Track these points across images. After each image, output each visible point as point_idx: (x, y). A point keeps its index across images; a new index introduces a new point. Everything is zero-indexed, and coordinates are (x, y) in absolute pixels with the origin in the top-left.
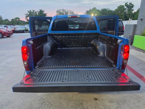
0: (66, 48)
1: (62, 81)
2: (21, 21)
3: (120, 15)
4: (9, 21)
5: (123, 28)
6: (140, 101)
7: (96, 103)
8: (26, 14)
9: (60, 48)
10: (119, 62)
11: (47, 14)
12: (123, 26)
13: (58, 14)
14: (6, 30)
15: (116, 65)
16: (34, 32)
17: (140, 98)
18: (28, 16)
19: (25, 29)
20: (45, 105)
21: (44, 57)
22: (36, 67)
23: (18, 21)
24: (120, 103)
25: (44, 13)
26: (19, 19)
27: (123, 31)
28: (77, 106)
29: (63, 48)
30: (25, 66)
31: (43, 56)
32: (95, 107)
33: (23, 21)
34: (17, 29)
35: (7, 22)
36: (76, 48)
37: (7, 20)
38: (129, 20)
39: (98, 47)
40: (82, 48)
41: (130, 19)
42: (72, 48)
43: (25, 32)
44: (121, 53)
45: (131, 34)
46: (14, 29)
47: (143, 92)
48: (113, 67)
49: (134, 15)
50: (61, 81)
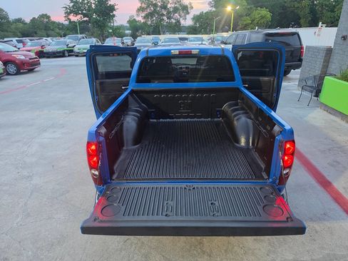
0: (168, 120)
1: (166, 215)
2: (54, 22)
3: (298, 7)
4: (26, 24)
5: (302, 52)
6: (315, 240)
7: (229, 243)
8: (66, 8)
9: (155, 120)
10: (276, 170)
11: (116, 7)
12: (302, 48)
13: (143, 5)
14: (24, 56)
15: (268, 174)
16: (98, 82)
17: (317, 232)
18: (71, 13)
19: (66, 48)
20: (132, 246)
21: (125, 148)
22: (114, 177)
23: (47, 22)
24: (276, 243)
25: (110, 3)
26: (48, 17)
27: (301, 60)
28: (191, 247)
29: (161, 120)
30: (94, 178)
31: (123, 146)
32: (226, 251)
33: (59, 24)
34: (48, 49)
35: (21, 25)
36: (190, 120)
37: (19, 20)
38: (318, 26)
39: (235, 122)
40: (203, 119)
41: (321, 23)
42: (181, 120)
43: (67, 54)
44: (278, 154)
45: (318, 72)
46: (40, 49)
47: (324, 220)
48: (263, 178)
49: (334, 6)
50: (164, 214)
